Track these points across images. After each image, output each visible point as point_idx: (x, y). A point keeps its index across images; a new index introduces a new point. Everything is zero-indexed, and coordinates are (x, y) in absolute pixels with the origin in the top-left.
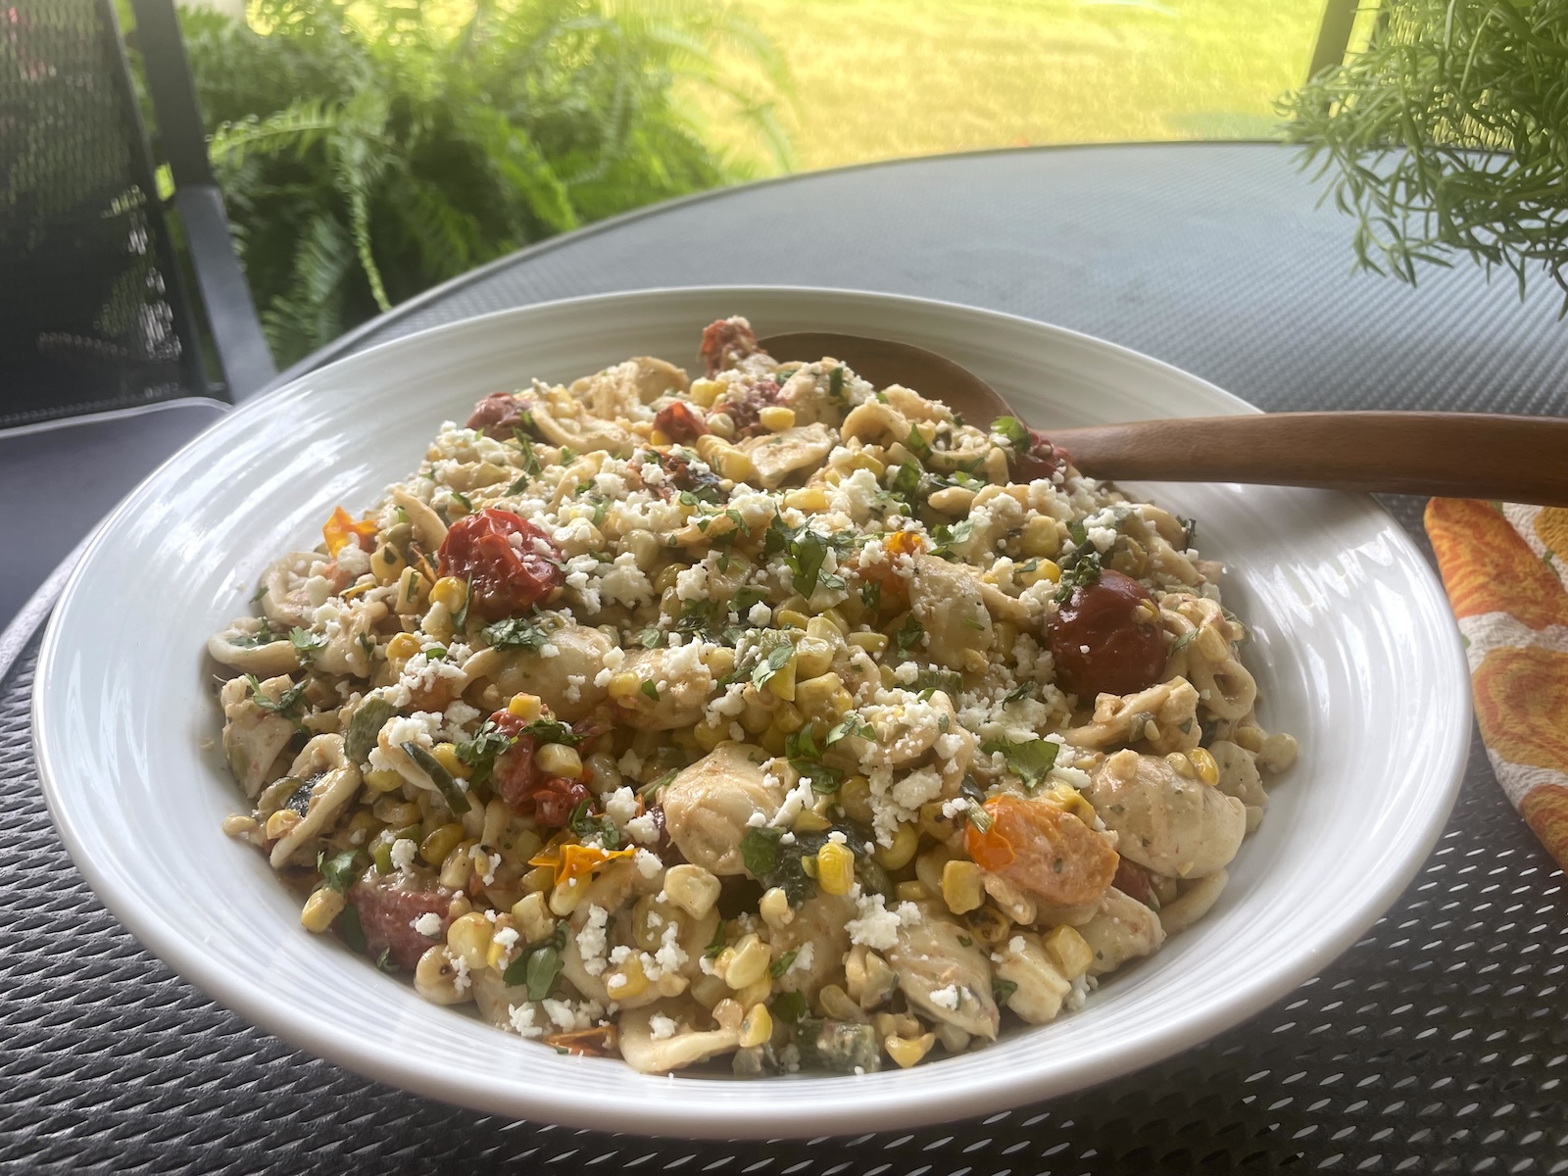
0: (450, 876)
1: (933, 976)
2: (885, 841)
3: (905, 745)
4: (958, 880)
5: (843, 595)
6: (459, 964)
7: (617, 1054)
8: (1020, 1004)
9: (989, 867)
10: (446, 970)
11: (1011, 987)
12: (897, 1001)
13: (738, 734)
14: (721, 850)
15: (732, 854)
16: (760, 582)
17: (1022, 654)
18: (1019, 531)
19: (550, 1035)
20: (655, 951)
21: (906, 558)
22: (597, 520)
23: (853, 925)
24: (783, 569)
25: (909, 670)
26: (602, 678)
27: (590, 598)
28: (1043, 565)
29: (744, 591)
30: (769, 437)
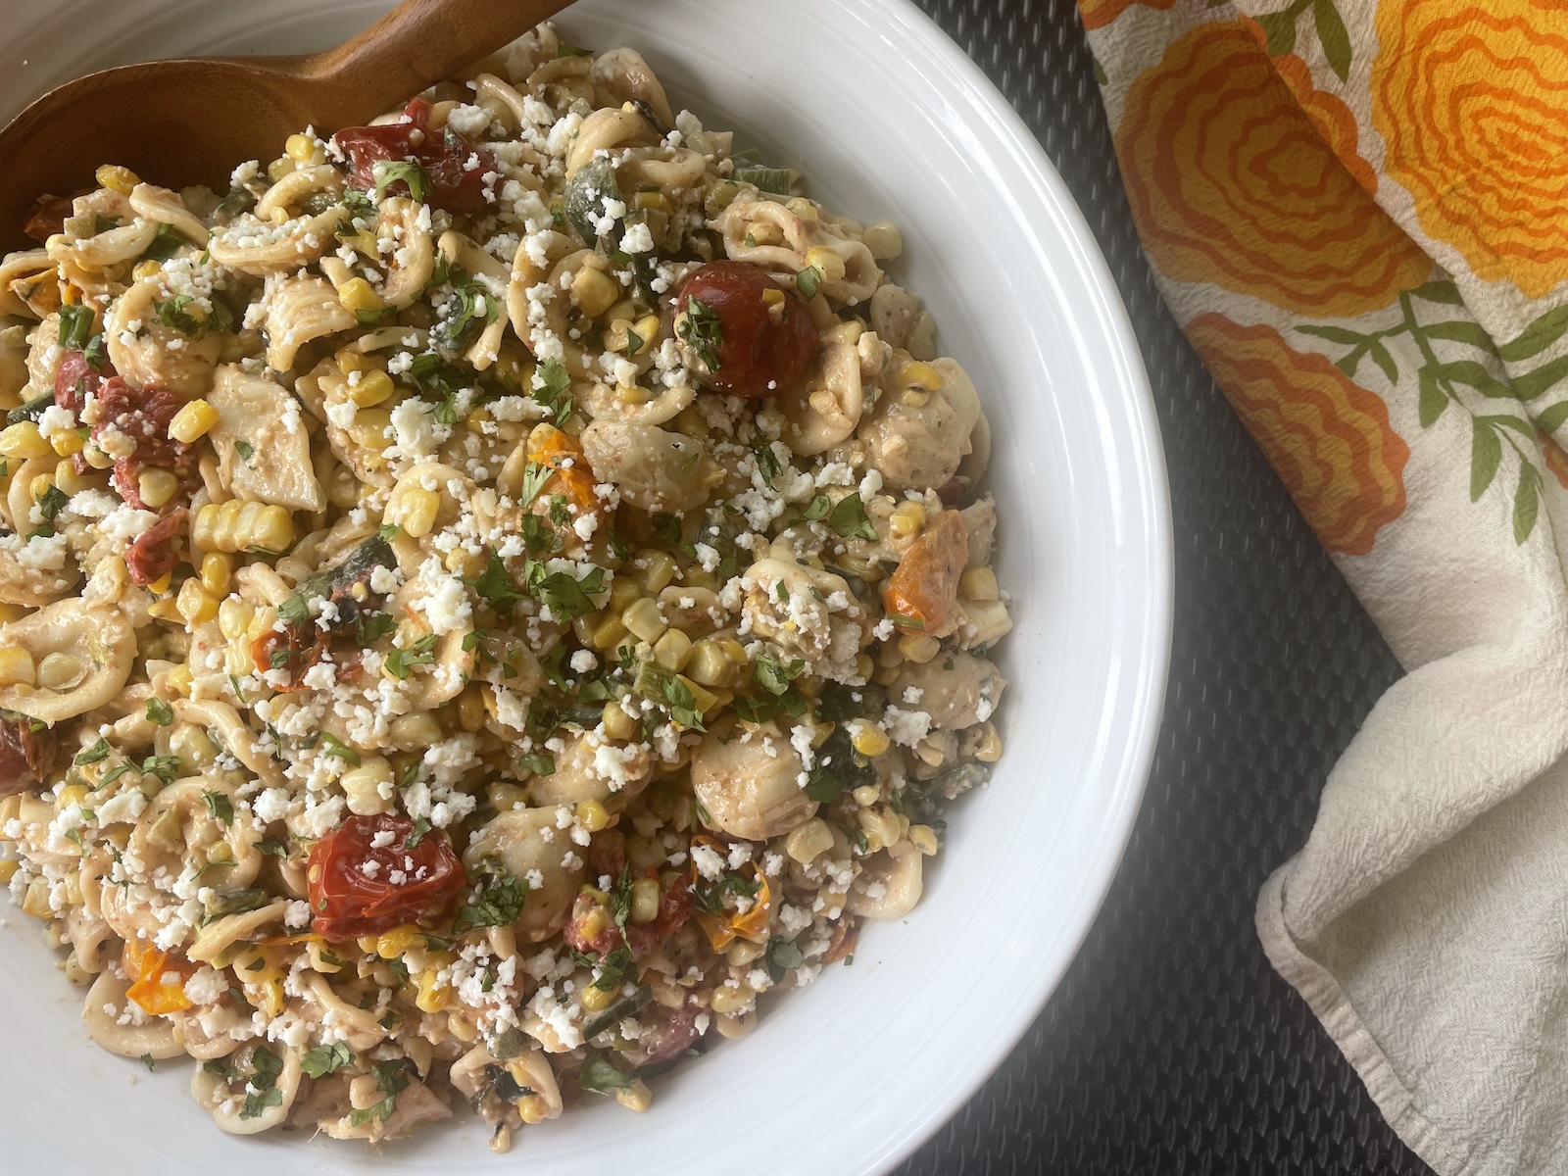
0: (671, 1000)
1: (965, 707)
2: (859, 684)
3: (821, 641)
4: (915, 650)
5: (609, 574)
6: (745, 1009)
7: (862, 921)
8: (992, 644)
10: (742, 1017)
11: (983, 644)
12: (961, 735)
13: (694, 741)
14: (799, 811)
15: (810, 806)
16: (542, 640)
17: (716, 418)
18: (576, 308)
19: (825, 960)
20: (829, 880)
21: (603, 490)
22: (354, 758)
23: (901, 738)
24: (546, 614)
25: (707, 555)
26: (581, 837)
27: (464, 803)
28: (646, 328)
29: (545, 661)
30: (224, 452)
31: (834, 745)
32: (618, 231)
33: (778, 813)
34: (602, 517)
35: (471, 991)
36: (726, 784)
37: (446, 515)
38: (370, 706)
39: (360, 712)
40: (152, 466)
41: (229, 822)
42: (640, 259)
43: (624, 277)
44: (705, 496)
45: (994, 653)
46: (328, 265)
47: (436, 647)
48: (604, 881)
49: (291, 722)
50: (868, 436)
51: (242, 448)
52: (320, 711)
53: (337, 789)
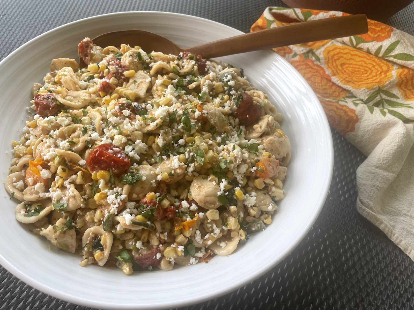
0: (155, 242)
1: (266, 205)
2: (242, 182)
3: (239, 161)
4: (258, 183)
5: (197, 128)
6: (172, 259)
7: (215, 255)
8: (277, 199)
9: (264, 177)
10: (170, 262)
11: (274, 197)
12: (262, 213)
13: (197, 174)
14: (214, 204)
15: (217, 203)
16: (175, 133)
17: (232, 121)
18: (214, 89)
19: (200, 260)
20: (212, 231)
21: (204, 111)
22: (121, 133)
23: (246, 203)
24: (180, 127)
25: (219, 139)
26: (159, 178)
27: (137, 157)
28: (226, 97)
29: (174, 138)
30: (131, 81)
31: (230, 191)
32: (229, 81)
33: (209, 199)
34: (201, 115)
35: (111, 198)
36: (199, 187)
37: (169, 104)
38: (132, 125)
39: (129, 125)
40: (116, 77)
41: (84, 135)
42: (230, 87)
43: (226, 88)
44: (223, 131)
45: (277, 202)
46: (171, 62)
47: (153, 120)
48: (158, 194)
49: (113, 119)
50: (264, 138)
51: (135, 82)
52: (120, 121)
53: (112, 138)
